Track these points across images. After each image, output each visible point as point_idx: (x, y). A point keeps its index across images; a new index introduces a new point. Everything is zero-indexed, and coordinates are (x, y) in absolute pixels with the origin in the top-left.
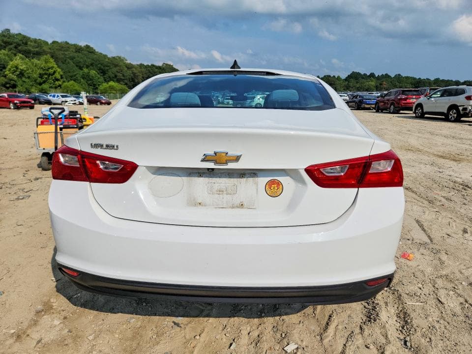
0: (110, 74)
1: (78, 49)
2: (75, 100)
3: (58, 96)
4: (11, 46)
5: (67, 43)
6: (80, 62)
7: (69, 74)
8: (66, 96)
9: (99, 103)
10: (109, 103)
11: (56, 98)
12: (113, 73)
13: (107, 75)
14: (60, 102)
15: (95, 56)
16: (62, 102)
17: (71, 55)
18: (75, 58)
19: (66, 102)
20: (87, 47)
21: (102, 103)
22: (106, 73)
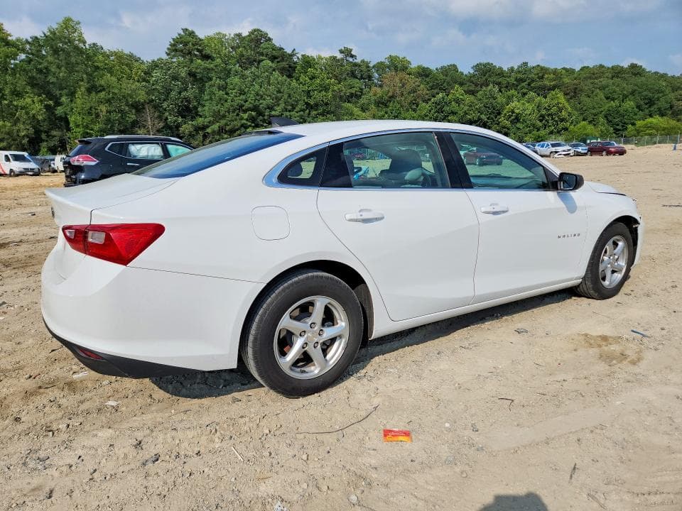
0: (662, 104)
1: (617, 72)
2: (569, 150)
3: (548, 145)
4: (524, 84)
5: (601, 66)
6: (615, 92)
7: (594, 111)
8: (558, 145)
9: (604, 153)
10: (622, 152)
11: (544, 148)
12: (667, 102)
13: (655, 106)
14: (548, 153)
15: (643, 79)
16: (552, 152)
17: (603, 83)
18: (607, 86)
19: (556, 152)
20: (633, 66)
21: (609, 153)
22: (654, 104)
